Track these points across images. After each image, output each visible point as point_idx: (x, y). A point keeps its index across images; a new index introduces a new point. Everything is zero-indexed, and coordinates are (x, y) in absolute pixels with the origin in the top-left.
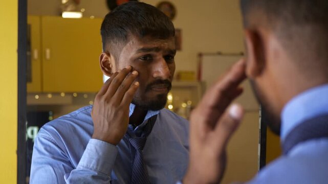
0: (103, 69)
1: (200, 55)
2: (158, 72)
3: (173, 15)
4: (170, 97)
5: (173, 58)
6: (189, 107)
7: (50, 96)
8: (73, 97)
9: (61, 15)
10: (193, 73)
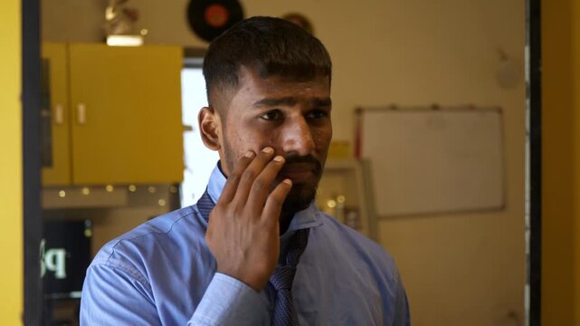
0: (205, 136)
1: (359, 111)
2: (292, 142)
6: (341, 206)
7: (86, 191)
8: (129, 191)
9: (105, 40)
10: (346, 144)
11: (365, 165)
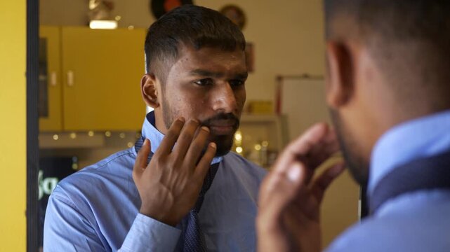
0: (146, 97)
1: (280, 79)
2: (220, 102)
3: (242, 24)
4: (238, 137)
5: (243, 83)
6: (265, 149)
7: (73, 136)
8: (105, 136)
9: (88, 25)
10: (269, 103)
11: (284, 119)
